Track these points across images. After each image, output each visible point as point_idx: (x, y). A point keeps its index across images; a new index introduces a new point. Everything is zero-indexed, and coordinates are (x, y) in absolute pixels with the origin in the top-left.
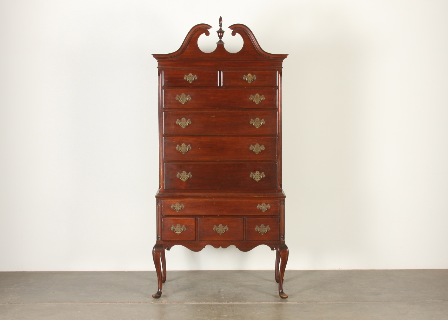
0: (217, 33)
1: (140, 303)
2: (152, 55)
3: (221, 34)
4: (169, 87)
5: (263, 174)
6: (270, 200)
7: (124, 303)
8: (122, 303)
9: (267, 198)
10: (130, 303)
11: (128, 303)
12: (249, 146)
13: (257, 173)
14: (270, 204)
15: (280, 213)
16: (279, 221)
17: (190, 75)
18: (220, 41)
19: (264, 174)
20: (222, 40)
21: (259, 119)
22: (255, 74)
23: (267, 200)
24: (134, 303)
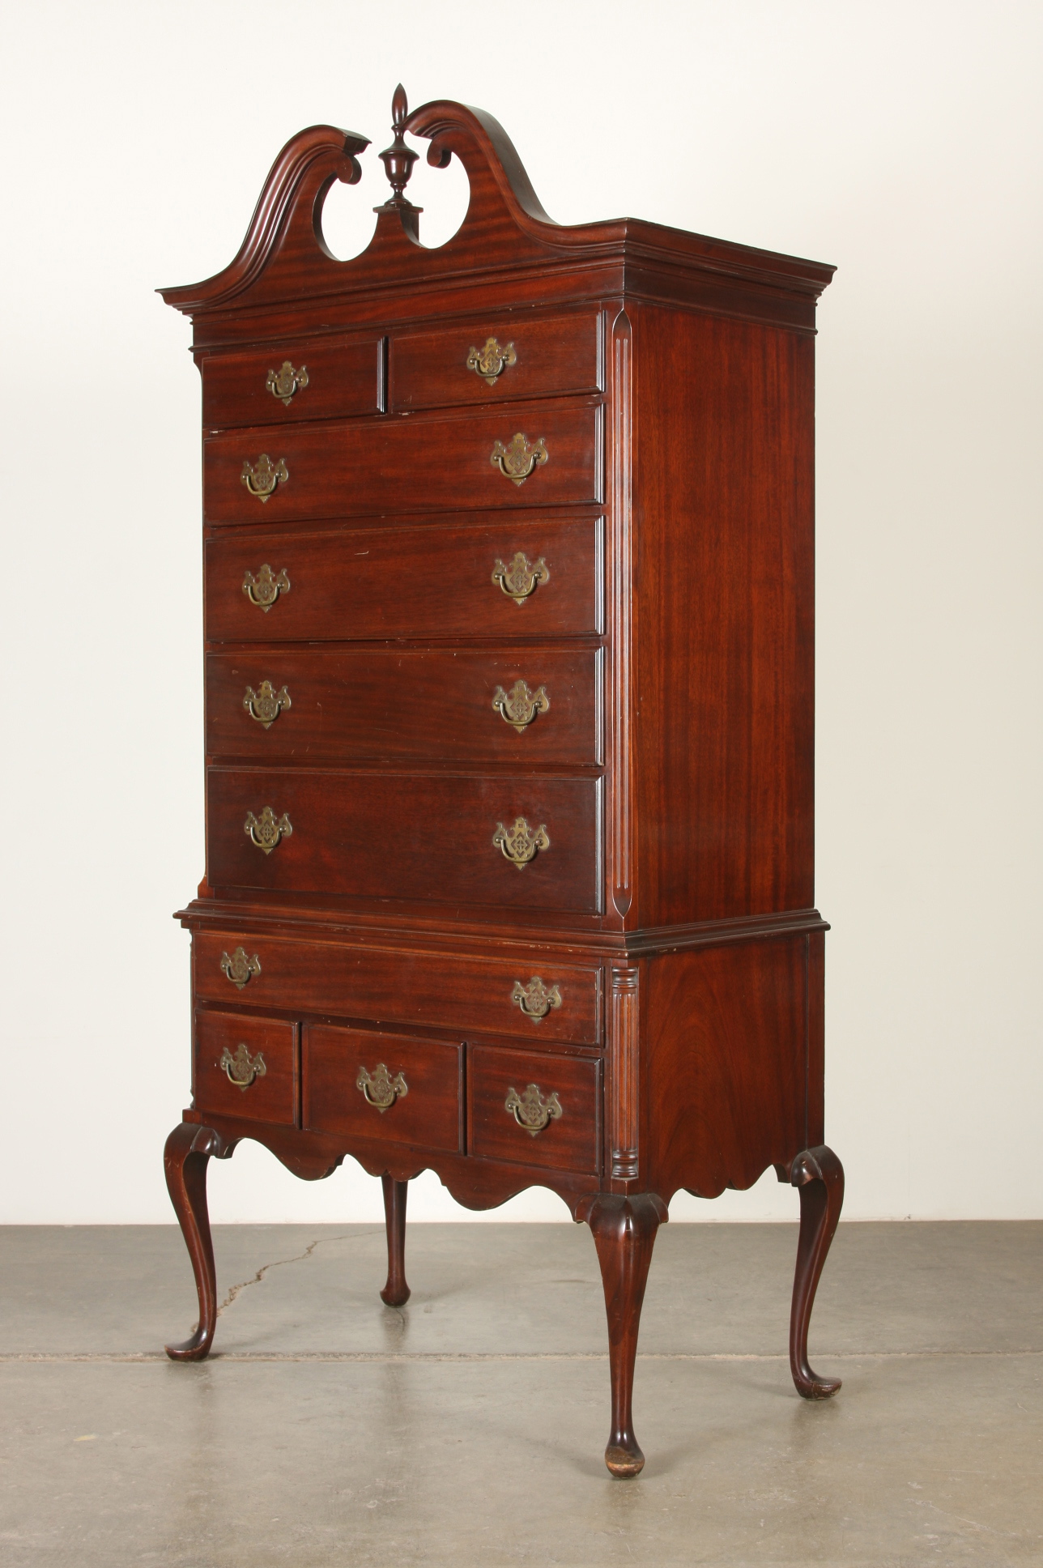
0: (382, 163)
1: (83, 1358)
2: (160, 297)
3: (399, 167)
4: (226, 429)
5: (540, 835)
6: (562, 967)
7: (18, 1355)
8: (7, 1356)
9: (549, 952)
10: (41, 1358)
11: (35, 1355)
12: (491, 694)
13: (520, 826)
14: (563, 983)
15: (604, 1036)
16: (602, 1079)
17: (287, 368)
18: (398, 196)
19: (550, 832)
20: (407, 194)
21: (528, 557)
22: (513, 339)
23: (552, 966)
24: (57, 1355)
